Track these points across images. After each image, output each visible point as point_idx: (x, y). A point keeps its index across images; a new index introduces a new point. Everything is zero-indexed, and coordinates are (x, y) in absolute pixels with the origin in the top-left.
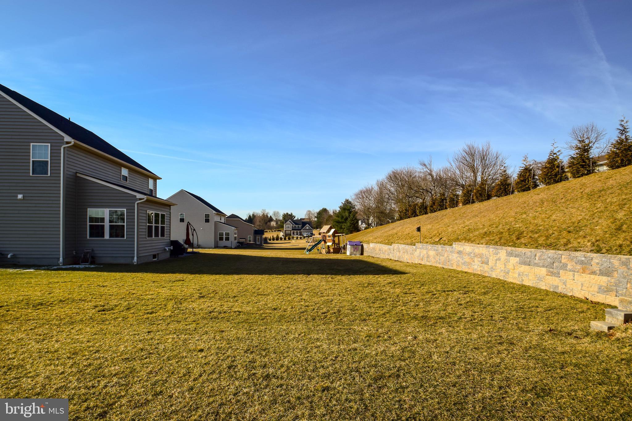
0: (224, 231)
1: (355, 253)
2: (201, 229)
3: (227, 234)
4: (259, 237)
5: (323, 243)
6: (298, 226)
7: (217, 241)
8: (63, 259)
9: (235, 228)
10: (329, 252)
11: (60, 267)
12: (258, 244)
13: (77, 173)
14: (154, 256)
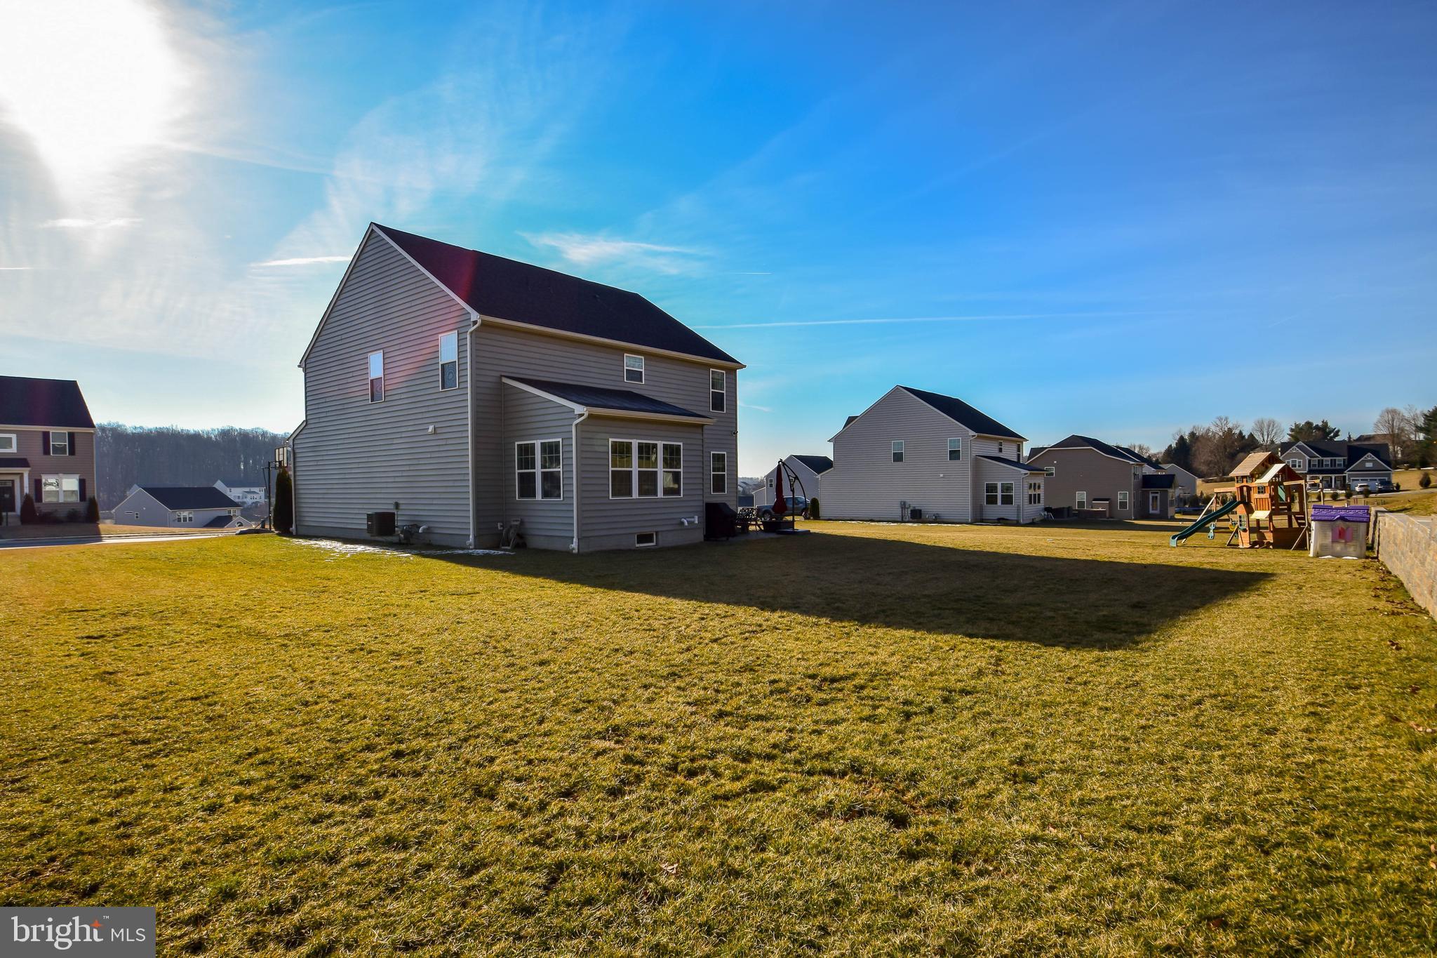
0: (1000, 480)
1: (1338, 547)
2: (941, 475)
3: (1007, 488)
4: (1158, 495)
5: (1241, 509)
6: (1333, 463)
7: (981, 506)
8: (475, 537)
9: (1027, 472)
10: (1258, 544)
11: (470, 551)
12: (1152, 514)
13: (502, 376)
14: (644, 538)
